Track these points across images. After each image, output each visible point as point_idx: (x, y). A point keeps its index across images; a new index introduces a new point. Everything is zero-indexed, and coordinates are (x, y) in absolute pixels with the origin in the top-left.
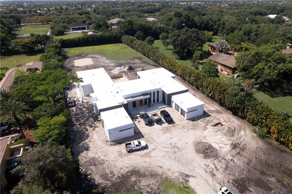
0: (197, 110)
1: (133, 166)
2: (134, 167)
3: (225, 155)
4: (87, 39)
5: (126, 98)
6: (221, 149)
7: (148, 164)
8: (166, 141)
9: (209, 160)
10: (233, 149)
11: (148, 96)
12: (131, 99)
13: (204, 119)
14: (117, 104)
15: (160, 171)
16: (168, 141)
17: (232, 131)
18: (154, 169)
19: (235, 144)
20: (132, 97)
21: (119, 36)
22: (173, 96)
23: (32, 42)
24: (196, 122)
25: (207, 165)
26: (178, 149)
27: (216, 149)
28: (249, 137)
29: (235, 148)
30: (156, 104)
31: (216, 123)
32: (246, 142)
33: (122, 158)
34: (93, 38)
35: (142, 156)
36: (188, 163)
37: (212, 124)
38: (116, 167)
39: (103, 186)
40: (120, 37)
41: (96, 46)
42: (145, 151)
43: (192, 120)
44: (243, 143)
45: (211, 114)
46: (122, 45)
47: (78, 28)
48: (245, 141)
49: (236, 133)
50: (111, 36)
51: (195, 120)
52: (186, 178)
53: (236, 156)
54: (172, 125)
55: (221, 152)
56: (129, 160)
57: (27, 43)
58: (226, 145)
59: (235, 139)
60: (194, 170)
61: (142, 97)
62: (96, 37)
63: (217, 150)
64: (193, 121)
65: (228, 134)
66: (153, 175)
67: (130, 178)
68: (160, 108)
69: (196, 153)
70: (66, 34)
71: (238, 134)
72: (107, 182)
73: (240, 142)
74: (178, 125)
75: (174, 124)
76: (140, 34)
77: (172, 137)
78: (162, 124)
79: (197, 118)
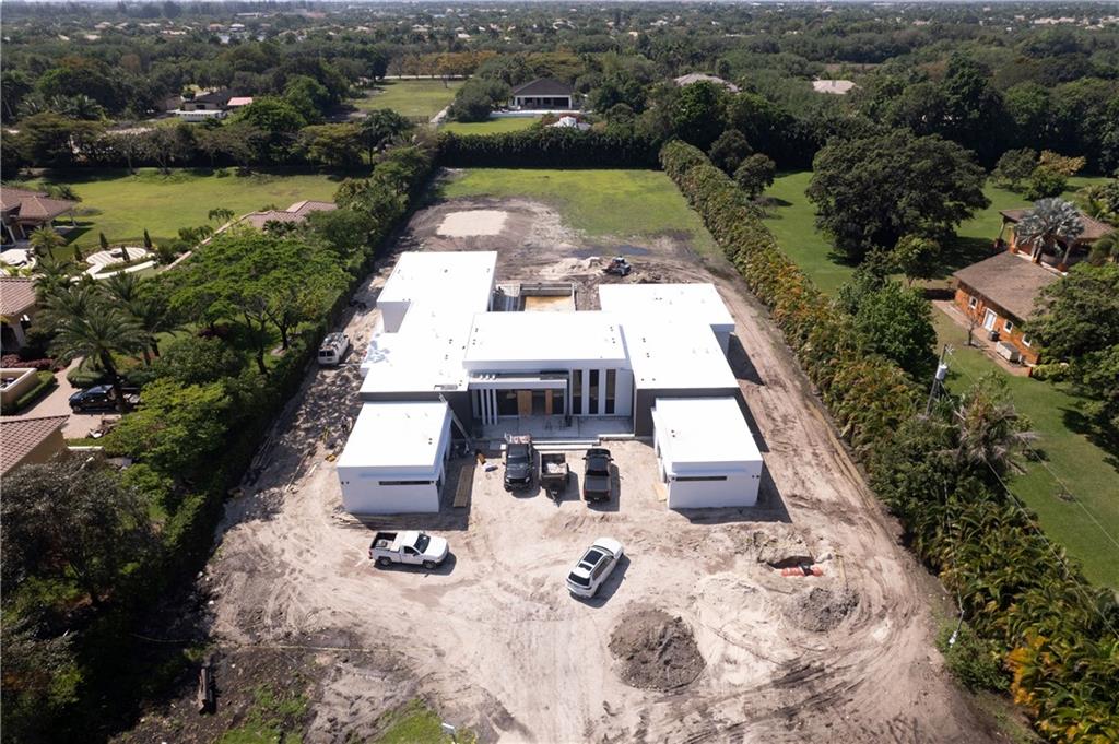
0: (724, 478)
1: (355, 616)
2: (357, 621)
3: (720, 700)
4: (536, 142)
6: (726, 666)
7: (406, 625)
8: (530, 566)
9: (638, 694)
10: (776, 684)
11: (561, 383)
12: (491, 381)
13: (747, 523)
14: (429, 388)
15: (425, 664)
16: (537, 567)
17: (828, 610)
18: (411, 652)
19: (808, 667)
20: (499, 375)
21: (653, 142)
22: (661, 403)
23: (356, 136)
24: (703, 527)
25: (613, 710)
26: (551, 608)
27: (702, 660)
28: (897, 662)
29: (791, 684)
31: (786, 557)
32: (863, 676)
33: (343, 579)
35: (410, 594)
36: (544, 675)
37: (768, 554)
38: (302, 602)
39: (223, 646)
40: (659, 145)
41: (562, 170)
42: (434, 579)
43: (693, 515)
44: (847, 678)
45: (798, 511)
46: (657, 178)
47: (545, 99)
48: (861, 670)
49: (845, 624)
50: (625, 141)
51: (708, 518)
52: (495, 727)
53: (766, 717)
54: (601, 514)
55: (714, 681)
56: (360, 590)
57: (337, 140)
58: (759, 657)
59: (821, 648)
60: (547, 708)
61: (537, 380)
63: (702, 663)
64: (693, 521)
65: (800, 617)
66: (395, 669)
67: (318, 651)
68: (601, 439)
69: (607, 650)
70: (492, 120)
71: (852, 631)
72: (245, 639)
73: (835, 666)
74: (624, 519)
75: (610, 513)
76: (735, 141)
77: (562, 558)
78: (568, 500)
79: (719, 514)
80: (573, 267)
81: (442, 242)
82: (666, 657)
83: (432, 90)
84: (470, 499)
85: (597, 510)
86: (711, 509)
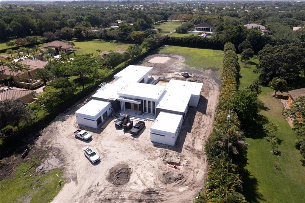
0: (165, 136)
1: (63, 147)
2: (63, 148)
3: (126, 191)
4: (190, 40)
5: (120, 97)
6: (134, 184)
7: (71, 151)
8: (106, 146)
9: (107, 183)
10: (143, 193)
11: (139, 103)
14: (107, 98)
15: (69, 161)
16: (108, 147)
17: (170, 178)
18: (68, 158)
19: (155, 191)
20: (126, 98)
21: (223, 42)
22: (161, 113)
23: (143, 35)
24: (155, 148)
25: (99, 185)
26: (104, 157)
27: (129, 180)
28: (180, 198)
29: (146, 194)
30: (151, 114)
31: (172, 161)
32: (167, 199)
33: (67, 138)
34: (196, 40)
35: (77, 145)
36: (91, 172)
37: (167, 159)
38: (56, 141)
39: (35, 146)
40: (224, 44)
41: (196, 48)
42: (85, 143)
43: (156, 144)
44: (162, 198)
47: (207, 29)
48: (168, 197)
49: (174, 184)
50: (215, 42)
52: (72, 179)
53: (134, 200)
54: (133, 138)
55: (128, 186)
56: (68, 141)
58: (144, 184)
59: (162, 188)
60: (85, 179)
61: (133, 101)
62: (199, 40)
63: (128, 181)
64: (154, 146)
65: (161, 178)
66: (62, 161)
67: (51, 152)
68: (147, 120)
69: (109, 170)
70: (187, 33)
71: (174, 186)
72: (40, 145)
73: (162, 194)
74: (138, 141)
75: (135, 138)
76: (246, 44)
77: (115, 146)
78: (127, 133)
79: (162, 145)
80: (176, 74)
81: (148, 64)
82: (118, 176)
83: (177, 24)
84: (106, 127)
85: (133, 137)
86: (161, 144)
